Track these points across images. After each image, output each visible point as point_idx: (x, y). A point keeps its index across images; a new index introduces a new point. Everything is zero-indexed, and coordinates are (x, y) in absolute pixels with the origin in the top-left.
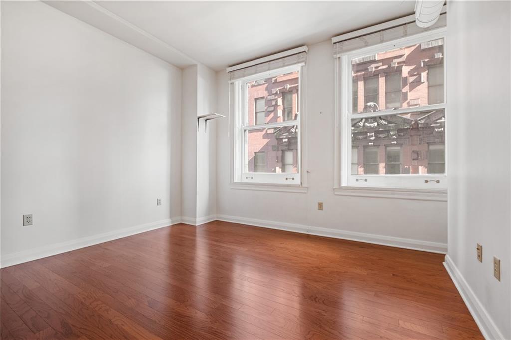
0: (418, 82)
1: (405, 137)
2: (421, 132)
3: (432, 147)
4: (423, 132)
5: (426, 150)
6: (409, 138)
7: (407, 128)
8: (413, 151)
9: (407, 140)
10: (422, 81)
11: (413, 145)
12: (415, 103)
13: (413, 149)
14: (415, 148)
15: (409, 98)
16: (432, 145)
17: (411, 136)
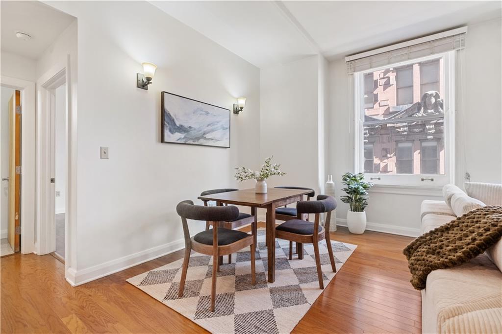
0: (387, 85)
1: (375, 136)
2: (390, 132)
3: (401, 145)
4: (391, 132)
5: (395, 147)
6: (379, 137)
7: (377, 128)
8: (383, 149)
9: (378, 138)
10: (391, 84)
11: (383, 143)
12: (385, 104)
13: (383, 147)
14: (385, 146)
15: (379, 99)
16: (400, 143)
17: (381, 135)
